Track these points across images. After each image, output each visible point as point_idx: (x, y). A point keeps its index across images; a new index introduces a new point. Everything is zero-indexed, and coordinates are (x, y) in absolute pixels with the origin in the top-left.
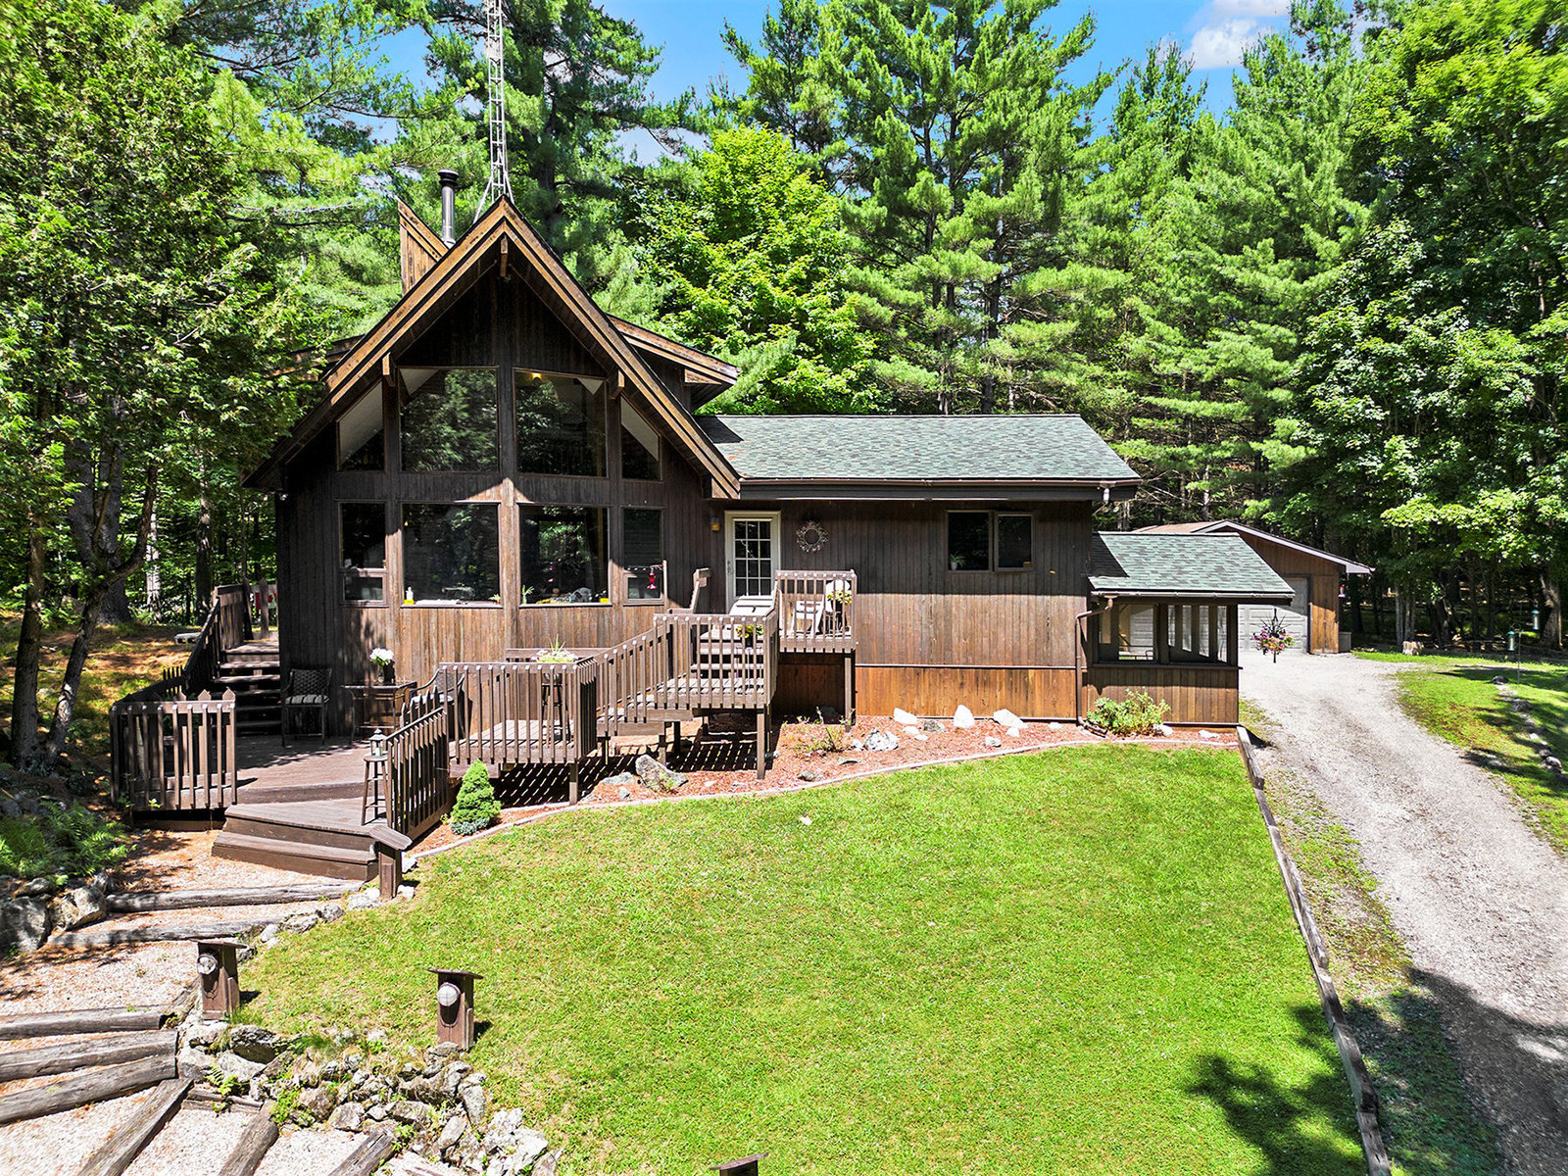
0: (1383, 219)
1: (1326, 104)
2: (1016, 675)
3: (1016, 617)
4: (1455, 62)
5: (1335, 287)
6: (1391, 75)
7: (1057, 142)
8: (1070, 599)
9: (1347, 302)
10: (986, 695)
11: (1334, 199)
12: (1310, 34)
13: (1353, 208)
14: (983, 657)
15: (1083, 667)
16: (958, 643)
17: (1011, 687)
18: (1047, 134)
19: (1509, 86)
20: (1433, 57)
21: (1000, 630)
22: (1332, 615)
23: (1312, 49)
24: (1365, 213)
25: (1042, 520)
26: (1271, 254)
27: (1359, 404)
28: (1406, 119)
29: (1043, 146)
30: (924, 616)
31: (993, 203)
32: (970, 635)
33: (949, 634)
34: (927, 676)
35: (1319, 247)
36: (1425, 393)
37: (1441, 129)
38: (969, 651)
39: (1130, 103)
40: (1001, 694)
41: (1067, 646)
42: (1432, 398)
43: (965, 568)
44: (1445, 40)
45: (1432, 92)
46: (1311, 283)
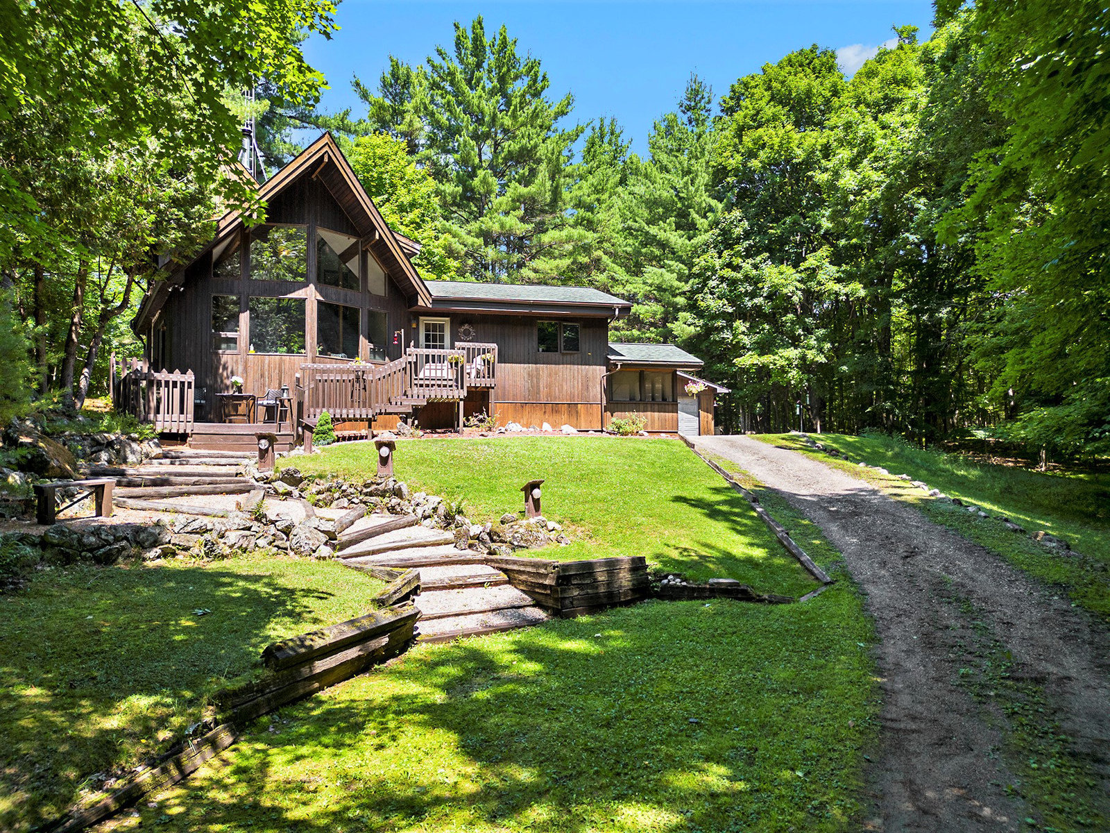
0: (729, 208)
1: (699, 150)
2: (572, 406)
3: (572, 377)
4: (761, 130)
5: (707, 244)
6: (730, 137)
7: (558, 159)
8: (598, 367)
9: (713, 252)
10: (556, 417)
11: (705, 199)
12: (689, 113)
13: (714, 203)
14: (555, 398)
15: (604, 402)
16: (543, 390)
17: (569, 413)
18: (553, 154)
19: (785, 145)
20: (750, 128)
21: (564, 384)
22: (710, 416)
23: (690, 122)
24: (720, 206)
25: (584, 327)
26: (674, 227)
27: (720, 303)
28: (739, 157)
29: (550, 161)
30: (526, 376)
31: (523, 190)
32: (549, 386)
33: (538, 386)
34: (527, 408)
35: (698, 222)
36: (751, 299)
37: (755, 164)
38: (549, 395)
39: (593, 144)
40: (565, 417)
41: (597, 392)
42: (756, 301)
43: (547, 351)
44: (754, 121)
45: (750, 145)
46: (694, 241)
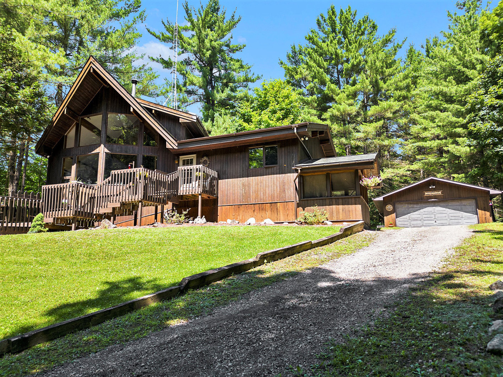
2: (273, 205)
3: (272, 183)
8: (291, 174)
14: (261, 199)
15: (298, 200)
16: (253, 195)
17: (272, 210)
21: (267, 189)
25: (281, 147)
30: (241, 186)
32: (257, 192)
33: (249, 192)
34: (242, 208)
38: (256, 197)
